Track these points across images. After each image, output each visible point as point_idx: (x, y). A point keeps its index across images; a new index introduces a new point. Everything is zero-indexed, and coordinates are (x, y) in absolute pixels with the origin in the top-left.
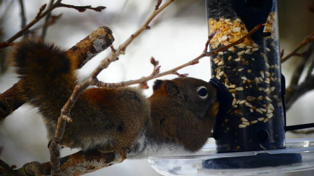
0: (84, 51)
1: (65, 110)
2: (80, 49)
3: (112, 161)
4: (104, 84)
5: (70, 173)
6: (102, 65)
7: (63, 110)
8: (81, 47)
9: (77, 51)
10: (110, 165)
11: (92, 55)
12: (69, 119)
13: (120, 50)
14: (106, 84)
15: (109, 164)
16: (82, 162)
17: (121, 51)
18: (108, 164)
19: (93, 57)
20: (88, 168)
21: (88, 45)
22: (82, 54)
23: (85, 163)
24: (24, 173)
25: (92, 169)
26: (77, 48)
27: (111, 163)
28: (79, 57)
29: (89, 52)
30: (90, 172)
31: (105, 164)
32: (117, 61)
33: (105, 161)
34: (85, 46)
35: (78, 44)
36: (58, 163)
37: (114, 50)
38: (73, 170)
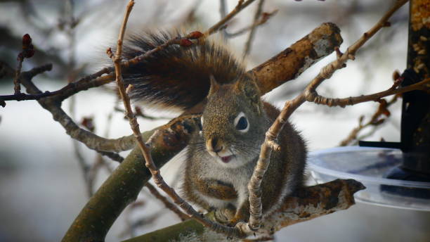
0: (301, 56)
1: (271, 133)
2: (296, 53)
3: (334, 206)
4: (325, 100)
5: (276, 221)
6: (324, 73)
7: (268, 134)
8: (297, 49)
9: (292, 55)
10: (332, 212)
11: (312, 61)
12: (276, 146)
13: (349, 53)
14: (328, 100)
15: (330, 210)
16: (294, 207)
17: (350, 56)
18: (328, 211)
19: (313, 63)
20: (301, 215)
21: (307, 47)
22: (298, 59)
23: (297, 209)
24: (214, 219)
25: (306, 217)
26: (292, 51)
27: (333, 210)
28: (294, 63)
29: (308, 57)
30: (304, 221)
31: (325, 211)
32: (343, 69)
33: (324, 206)
34: (303, 49)
35: (293, 45)
36: (259, 207)
37: (340, 54)
38: (280, 217)
